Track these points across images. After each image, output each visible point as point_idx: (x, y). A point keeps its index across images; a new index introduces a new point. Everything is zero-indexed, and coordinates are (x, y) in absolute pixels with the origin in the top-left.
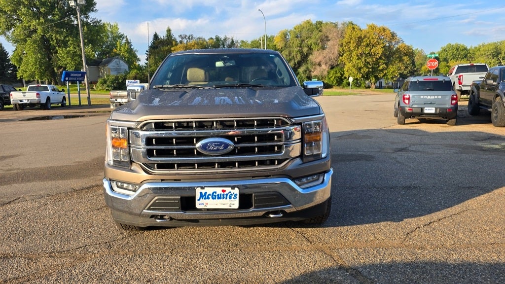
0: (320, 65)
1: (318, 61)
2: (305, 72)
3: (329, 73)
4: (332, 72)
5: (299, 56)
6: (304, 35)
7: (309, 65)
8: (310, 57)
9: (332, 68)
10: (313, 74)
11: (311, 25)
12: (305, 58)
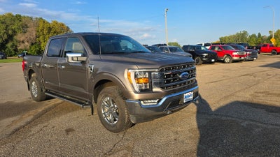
0: (23, 42)
1: (21, 39)
2: (12, 46)
3: (30, 47)
4: (33, 47)
5: (6, 36)
6: (8, 22)
7: (15, 43)
8: (15, 37)
9: (32, 44)
10: (19, 48)
11: (13, 16)
12: (10, 38)
